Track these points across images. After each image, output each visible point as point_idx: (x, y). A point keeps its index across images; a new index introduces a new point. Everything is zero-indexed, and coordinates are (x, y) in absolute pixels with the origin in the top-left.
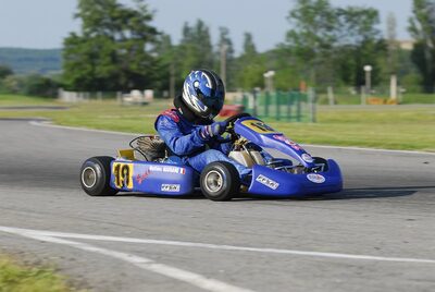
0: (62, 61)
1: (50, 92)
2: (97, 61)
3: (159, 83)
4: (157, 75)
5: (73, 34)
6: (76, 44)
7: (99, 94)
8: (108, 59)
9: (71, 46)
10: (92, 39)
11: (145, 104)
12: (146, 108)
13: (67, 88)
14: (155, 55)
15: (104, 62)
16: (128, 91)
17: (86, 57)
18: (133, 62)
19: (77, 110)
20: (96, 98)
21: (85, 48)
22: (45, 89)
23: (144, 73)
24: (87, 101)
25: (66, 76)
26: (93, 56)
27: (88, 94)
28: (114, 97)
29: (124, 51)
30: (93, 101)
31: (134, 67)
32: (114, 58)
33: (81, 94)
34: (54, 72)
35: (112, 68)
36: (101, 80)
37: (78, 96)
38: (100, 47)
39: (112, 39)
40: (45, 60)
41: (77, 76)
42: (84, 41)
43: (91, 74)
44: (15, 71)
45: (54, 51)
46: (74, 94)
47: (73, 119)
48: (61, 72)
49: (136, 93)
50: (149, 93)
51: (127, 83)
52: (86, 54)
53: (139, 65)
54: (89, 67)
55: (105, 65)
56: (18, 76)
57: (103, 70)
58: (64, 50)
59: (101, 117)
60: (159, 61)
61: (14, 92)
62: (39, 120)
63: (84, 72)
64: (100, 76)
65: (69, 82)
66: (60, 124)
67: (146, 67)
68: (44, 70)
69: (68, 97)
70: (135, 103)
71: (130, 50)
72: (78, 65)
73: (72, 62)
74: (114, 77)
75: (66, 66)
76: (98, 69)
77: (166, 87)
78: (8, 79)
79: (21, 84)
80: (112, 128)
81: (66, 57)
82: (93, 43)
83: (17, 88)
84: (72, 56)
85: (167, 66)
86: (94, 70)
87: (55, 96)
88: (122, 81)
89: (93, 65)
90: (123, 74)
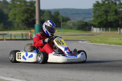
0: (93, 14)
1: (87, 28)
2: (109, 14)
5: (98, 2)
6: (99, 6)
7: (110, 29)
8: (114, 13)
9: (97, 7)
10: (106, 4)
13: (95, 26)
15: (112, 14)
17: (103, 12)
19: (99, 36)
21: (103, 8)
22: (85, 27)
24: (104, 32)
26: (107, 12)
27: (104, 29)
28: (117, 30)
29: (121, 9)
30: (107, 32)
32: (116, 12)
34: (89, 19)
35: (115, 17)
36: (111, 23)
37: (100, 30)
38: (110, 8)
39: (116, 4)
40: (85, 14)
41: (100, 21)
42: (103, 5)
43: (106, 20)
44: (71, 19)
45: (89, 10)
46: (98, 29)
47: (98, 40)
48: (92, 19)
52: (103, 11)
54: (105, 17)
55: (112, 16)
56: (72, 21)
57: (111, 18)
58: (94, 9)
59: (111, 39)
61: (71, 28)
62: (83, 41)
63: (103, 19)
64: (110, 21)
65: (96, 24)
66: (92, 42)
68: (84, 18)
69: (95, 30)
72: (100, 16)
73: (97, 14)
74: (116, 21)
75: (94, 17)
76: (109, 17)
78: (68, 22)
79: (74, 25)
80: (116, 44)
81: (94, 12)
82: (107, 6)
83: (73, 27)
84: (97, 12)
86: (107, 18)
87: (90, 30)
88: (120, 23)
89: (107, 16)
90: (120, 19)
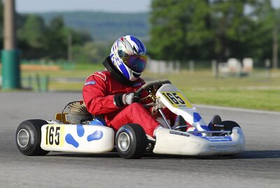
0: (149, 26)
2: (189, 26)
3: (260, 52)
4: (258, 42)
6: (165, 6)
7: (191, 63)
8: (202, 24)
9: (159, 9)
11: (243, 75)
12: (244, 79)
13: (153, 57)
14: (255, 19)
16: (224, 60)
17: (176, 21)
18: (229, 27)
20: (188, 68)
21: (175, 11)
23: (242, 39)
24: (177, 72)
25: (153, 44)
26: (184, 21)
27: (178, 64)
28: (209, 66)
29: (220, 15)
30: (185, 72)
31: (231, 33)
32: (209, 22)
33: (171, 64)
35: (206, 34)
36: (194, 48)
37: (167, 66)
38: (192, 11)
40: (130, 25)
41: (166, 43)
42: (174, 3)
43: (183, 40)
44: (94, 36)
46: (162, 64)
49: (233, 63)
50: (248, 63)
51: (223, 51)
52: (176, 18)
53: (237, 30)
54: (180, 33)
56: (98, 43)
57: (196, 36)
59: (194, 89)
60: (260, 25)
61: (94, 62)
63: (174, 39)
64: (192, 43)
65: (157, 50)
67: (245, 32)
69: (155, 67)
70: (232, 74)
71: (226, 13)
72: (167, 30)
73: (159, 27)
74: (208, 44)
75: (153, 32)
76: (190, 35)
77: (268, 55)
78: (88, 46)
81: (154, 22)
83: (98, 57)
84: (160, 20)
85: (269, 31)
86: (185, 36)
88: (218, 48)
89: (185, 30)
90: (218, 41)
